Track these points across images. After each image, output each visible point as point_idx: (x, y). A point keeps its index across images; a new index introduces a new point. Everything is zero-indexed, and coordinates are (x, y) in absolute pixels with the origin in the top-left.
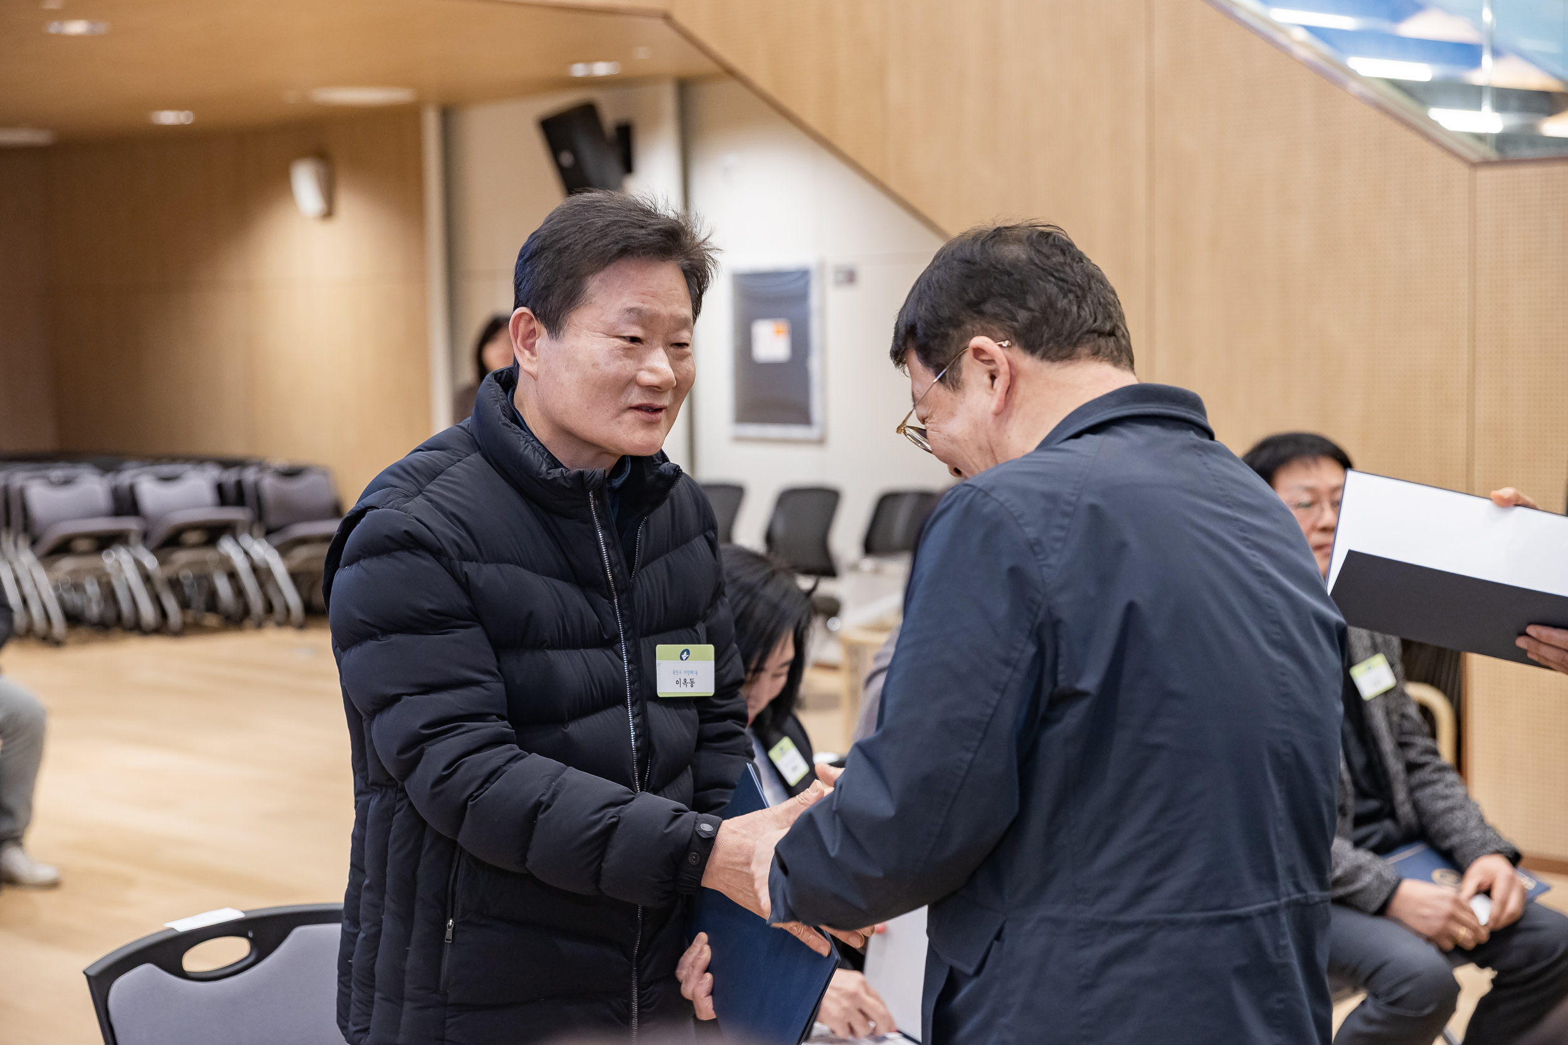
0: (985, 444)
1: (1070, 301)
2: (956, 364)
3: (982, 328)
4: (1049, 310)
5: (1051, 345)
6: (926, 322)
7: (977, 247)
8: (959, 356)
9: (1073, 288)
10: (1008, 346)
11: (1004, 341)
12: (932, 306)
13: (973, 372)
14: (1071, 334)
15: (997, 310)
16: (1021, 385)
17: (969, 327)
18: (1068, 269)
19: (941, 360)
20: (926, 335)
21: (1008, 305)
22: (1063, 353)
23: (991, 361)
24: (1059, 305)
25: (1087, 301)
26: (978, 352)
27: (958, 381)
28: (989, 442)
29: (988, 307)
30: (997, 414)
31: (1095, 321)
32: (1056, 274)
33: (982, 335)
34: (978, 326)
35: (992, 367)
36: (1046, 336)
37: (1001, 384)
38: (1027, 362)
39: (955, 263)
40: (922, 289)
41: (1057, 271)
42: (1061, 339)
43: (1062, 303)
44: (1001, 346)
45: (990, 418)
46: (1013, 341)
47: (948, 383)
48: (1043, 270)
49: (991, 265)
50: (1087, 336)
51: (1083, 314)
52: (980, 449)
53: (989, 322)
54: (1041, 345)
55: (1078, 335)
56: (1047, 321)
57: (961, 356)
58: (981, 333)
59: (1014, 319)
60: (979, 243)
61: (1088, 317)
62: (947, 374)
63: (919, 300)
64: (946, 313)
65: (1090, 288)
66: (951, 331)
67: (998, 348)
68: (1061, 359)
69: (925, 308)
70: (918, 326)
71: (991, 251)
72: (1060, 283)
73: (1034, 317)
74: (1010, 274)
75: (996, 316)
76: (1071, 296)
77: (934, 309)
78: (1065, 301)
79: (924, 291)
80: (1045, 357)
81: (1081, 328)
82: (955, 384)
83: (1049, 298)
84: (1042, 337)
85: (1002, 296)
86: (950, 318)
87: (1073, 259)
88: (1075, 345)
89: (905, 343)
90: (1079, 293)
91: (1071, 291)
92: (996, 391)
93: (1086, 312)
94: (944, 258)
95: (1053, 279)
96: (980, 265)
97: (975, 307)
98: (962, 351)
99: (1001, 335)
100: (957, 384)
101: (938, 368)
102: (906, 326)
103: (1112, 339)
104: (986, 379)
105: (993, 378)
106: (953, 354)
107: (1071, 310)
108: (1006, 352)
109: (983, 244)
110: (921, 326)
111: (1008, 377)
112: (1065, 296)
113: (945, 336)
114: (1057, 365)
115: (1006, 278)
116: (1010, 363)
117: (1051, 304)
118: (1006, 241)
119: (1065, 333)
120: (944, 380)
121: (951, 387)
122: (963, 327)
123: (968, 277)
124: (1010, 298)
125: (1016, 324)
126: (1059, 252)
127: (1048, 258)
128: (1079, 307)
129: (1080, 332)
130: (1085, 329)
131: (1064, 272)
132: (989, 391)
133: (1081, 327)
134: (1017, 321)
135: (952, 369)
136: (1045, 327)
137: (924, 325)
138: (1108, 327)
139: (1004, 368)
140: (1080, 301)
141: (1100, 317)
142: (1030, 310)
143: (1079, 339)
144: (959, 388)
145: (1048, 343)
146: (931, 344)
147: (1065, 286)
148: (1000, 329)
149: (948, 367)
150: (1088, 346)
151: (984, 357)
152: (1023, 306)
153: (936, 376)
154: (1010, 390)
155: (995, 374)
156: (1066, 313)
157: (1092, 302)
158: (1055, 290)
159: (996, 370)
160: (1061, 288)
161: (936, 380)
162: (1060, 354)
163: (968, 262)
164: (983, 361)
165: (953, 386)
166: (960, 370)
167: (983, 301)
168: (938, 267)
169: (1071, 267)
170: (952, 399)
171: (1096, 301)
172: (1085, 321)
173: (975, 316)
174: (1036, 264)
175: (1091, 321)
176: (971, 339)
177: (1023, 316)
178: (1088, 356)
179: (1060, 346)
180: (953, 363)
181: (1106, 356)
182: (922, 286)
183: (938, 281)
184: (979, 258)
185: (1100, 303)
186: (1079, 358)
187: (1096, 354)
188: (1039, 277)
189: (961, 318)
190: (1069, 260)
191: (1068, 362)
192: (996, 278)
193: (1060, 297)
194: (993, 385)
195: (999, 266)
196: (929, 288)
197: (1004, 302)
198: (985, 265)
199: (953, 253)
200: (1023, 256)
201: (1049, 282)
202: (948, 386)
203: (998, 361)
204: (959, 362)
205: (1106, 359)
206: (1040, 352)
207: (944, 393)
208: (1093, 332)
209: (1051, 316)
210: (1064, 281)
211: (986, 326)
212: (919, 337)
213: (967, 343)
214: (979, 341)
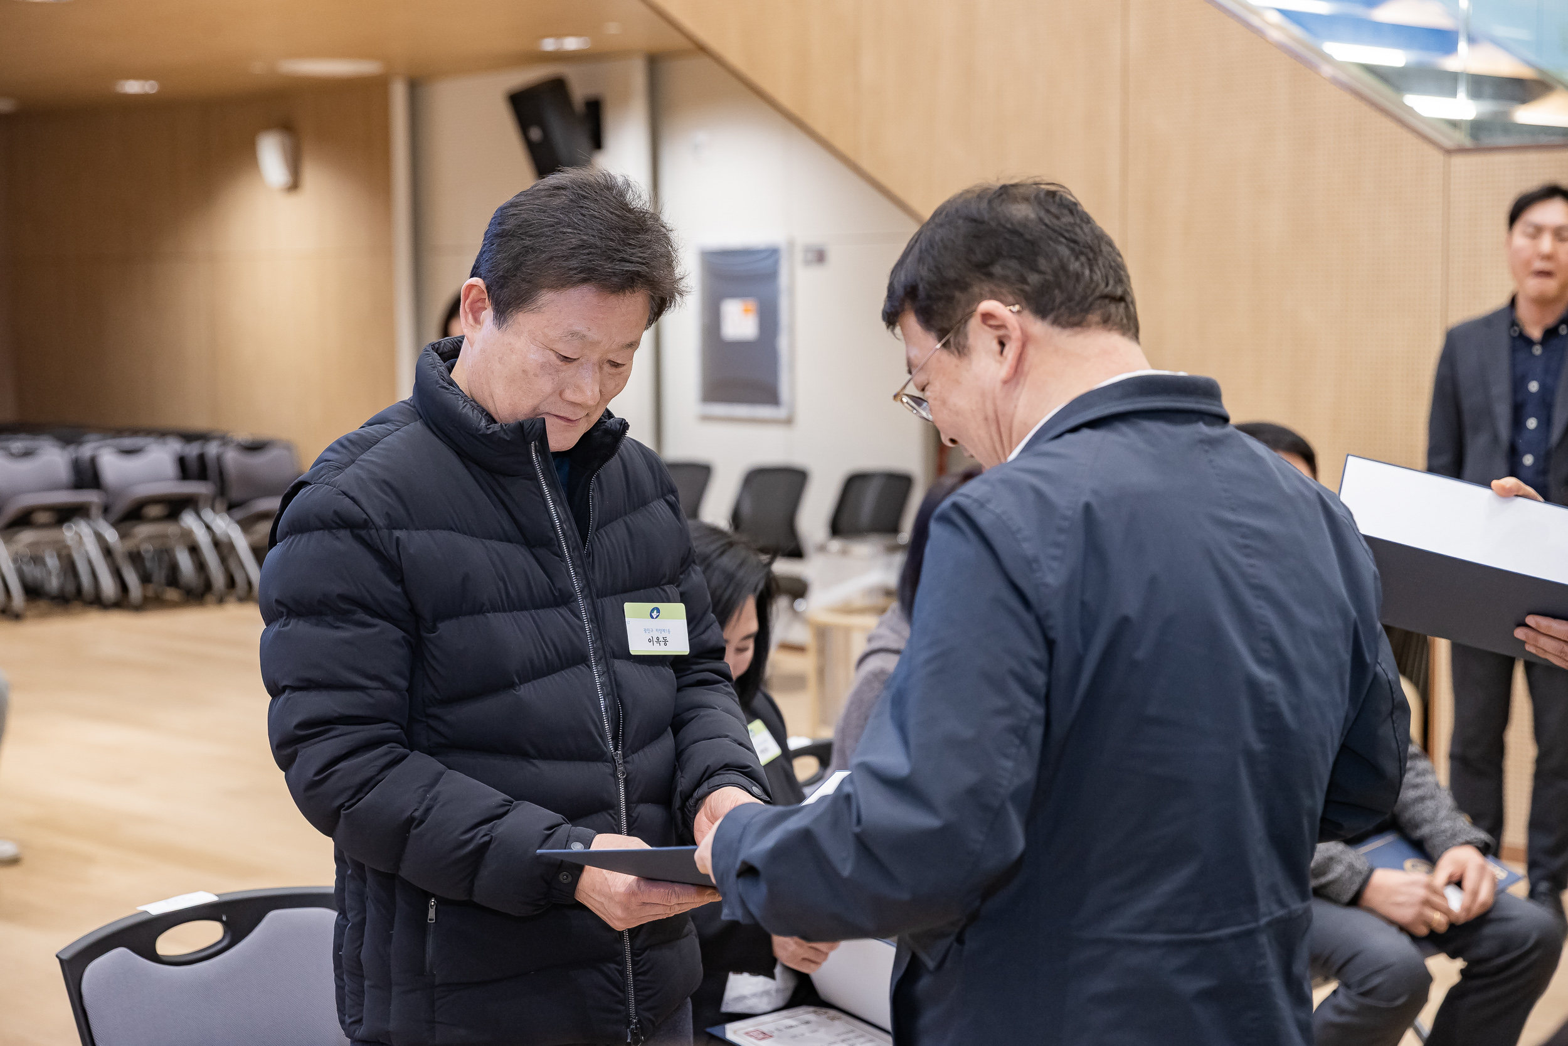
0: (991, 414)
1: (1082, 265)
2: (961, 329)
3: (992, 291)
4: (1061, 273)
5: (1063, 309)
6: (929, 283)
7: (984, 205)
8: (964, 319)
9: (1085, 250)
10: (1019, 312)
11: (1015, 305)
12: (937, 268)
13: (980, 338)
14: (1084, 298)
15: (1009, 272)
16: (1031, 351)
17: (976, 290)
18: (1078, 230)
19: (946, 325)
20: (929, 297)
21: (1018, 267)
22: (1076, 319)
23: (1001, 327)
24: (1071, 268)
25: (1098, 264)
26: (987, 317)
27: (964, 347)
28: (996, 412)
29: (997, 269)
30: (1006, 382)
31: (1107, 285)
32: (1067, 235)
33: (990, 299)
34: (987, 289)
35: (1001, 332)
36: (1058, 301)
37: (1011, 351)
38: (1038, 327)
39: (960, 222)
40: (924, 248)
41: (1068, 231)
42: (1074, 304)
43: (1074, 266)
44: (1011, 310)
45: (998, 385)
46: (1024, 304)
47: (953, 348)
48: (1055, 231)
49: (999, 224)
50: (1098, 302)
51: (1095, 278)
52: (986, 419)
53: (998, 285)
54: (1052, 310)
55: (1090, 299)
56: (1059, 286)
57: (966, 322)
58: (988, 295)
59: (1023, 280)
60: (986, 200)
61: (1100, 281)
62: (952, 340)
63: (920, 260)
64: (951, 274)
65: (1101, 251)
66: (957, 294)
67: (1009, 314)
68: (1073, 325)
69: (927, 268)
70: (921, 287)
71: (999, 209)
72: (1072, 245)
73: (1046, 281)
74: (1021, 235)
75: (1005, 279)
76: (1083, 259)
77: (938, 270)
78: (1077, 264)
79: (927, 250)
80: (1056, 322)
81: (1093, 293)
82: (960, 349)
83: (1061, 261)
84: (1054, 301)
85: (1011, 257)
86: (956, 280)
87: (1082, 220)
88: (1087, 310)
89: (902, 305)
90: (1091, 255)
91: (1082, 253)
92: (1006, 358)
93: (1098, 276)
94: (947, 215)
95: (1063, 240)
96: (989, 224)
97: (984, 269)
98: (970, 315)
99: (1010, 299)
101: (942, 333)
102: (905, 288)
103: (1123, 305)
104: (996, 346)
105: (1002, 344)
106: (959, 317)
107: (1083, 274)
108: (1018, 316)
109: (990, 202)
110: (924, 288)
111: (1019, 344)
112: (1077, 258)
113: (950, 299)
114: (1068, 332)
115: (1016, 239)
116: (1022, 330)
117: (1064, 267)
118: (1015, 200)
119: (1077, 298)
120: (947, 346)
121: (956, 353)
122: (971, 290)
123: (975, 236)
124: (1020, 259)
125: (1027, 288)
126: (1066, 212)
127: (1058, 218)
128: (1091, 270)
129: (1093, 296)
130: (1097, 293)
131: (1076, 234)
132: (998, 357)
133: (1094, 290)
134: (1028, 284)
135: (957, 332)
136: (1056, 292)
137: (927, 286)
138: (1119, 292)
139: (1016, 334)
140: (1091, 264)
141: (1111, 282)
142: (1041, 272)
143: (1091, 305)
144: (965, 355)
145: (1059, 308)
146: (935, 307)
147: (1077, 248)
148: (1009, 293)
149: (953, 331)
150: (1099, 312)
151: (992, 322)
152: (1035, 269)
153: (940, 341)
154: (1020, 358)
155: (1005, 342)
156: (1078, 277)
157: (1104, 266)
158: (1066, 251)
159: (1009, 337)
160: (1072, 250)
161: (939, 346)
162: (1072, 319)
163: (975, 220)
164: (991, 326)
165: (959, 352)
166: (966, 336)
167: (992, 263)
168: (941, 225)
169: (1081, 228)
170: (957, 366)
171: (1106, 265)
172: (1098, 285)
173: (983, 277)
174: (1046, 225)
175: (1103, 285)
176: (979, 303)
177: (1034, 278)
178: (1097, 324)
179: (1072, 312)
180: (959, 328)
181: (1115, 324)
182: (924, 245)
183: (942, 240)
184: (986, 217)
185: (1111, 267)
186: (1089, 326)
187: (1106, 322)
188: (1051, 239)
189: (968, 280)
190: (1078, 221)
191: (1078, 329)
192: (1005, 239)
193: (1072, 259)
194: (1002, 352)
195: (1009, 226)
196: (932, 246)
197: (1014, 264)
198: (993, 224)
199: (957, 211)
200: (1032, 216)
201: (1060, 243)
202: (953, 353)
203: (1009, 326)
204: (965, 327)
205: (1115, 327)
206: (1051, 317)
207: (948, 360)
208: (1104, 297)
209: (1063, 279)
210: (1075, 242)
211: (996, 289)
212: (920, 298)
213: (974, 307)
214: (988, 305)
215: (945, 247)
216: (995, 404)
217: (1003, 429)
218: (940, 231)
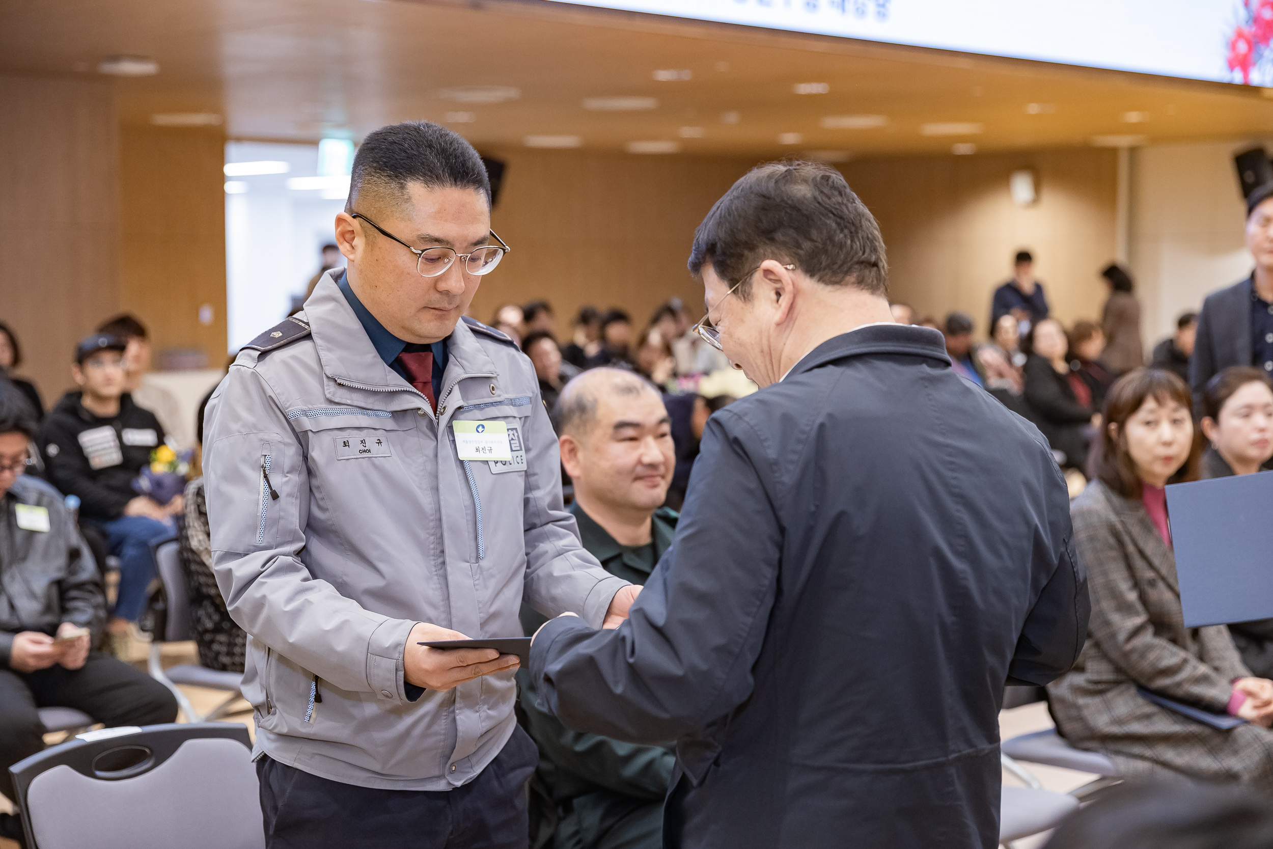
1: (845, 236)
2: (748, 280)
3: (773, 253)
4: (828, 242)
5: (826, 271)
6: (725, 243)
7: (772, 184)
8: (751, 273)
9: (848, 225)
10: (793, 270)
11: (790, 264)
13: (761, 289)
14: (845, 262)
15: (786, 238)
16: (800, 302)
17: (761, 251)
18: (844, 208)
19: (736, 276)
20: (724, 253)
21: (795, 235)
22: (838, 279)
23: (778, 281)
24: (837, 239)
25: (858, 237)
26: (768, 272)
28: (770, 347)
29: (779, 236)
30: (778, 325)
31: (863, 253)
32: (835, 213)
33: (771, 259)
34: (769, 250)
35: (778, 285)
36: (824, 264)
37: (785, 300)
38: (807, 283)
39: (753, 196)
40: (723, 215)
41: (836, 209)
42: (836, 266)
43: (839, 236)
44: (786, 269)
45: (773, 326)
46: (797, 265)
47: (740, 295)
48: (826, 208)
49: (783, 200)
50: (856, 266)
51: (855, 247)
52: (762, 351)
53: (778, 248)
54: (819, 270)
55: (849, 264)
56: (826, 252)
57: (752, 275)
58: (770, 256)
59: (798, 246)
60: (773, 181)
61: (859, 249)
62: (740, 288)
63: (719, 224)
64: (743, 237)
65: (861, 226)
66: (746, 252)
67: (784, 270)
68: (834, 283)
69: (725, 231)
70: (719, 245)
71: (783, 189)
72: (838, 220)
73: (817, 247)
74: (798, 210)
75: (784, 244)
76: (846, 231)
77: (732, 232)
78: (842, 236)
79: (725, 216)
80: (821, 280)
81: (851, 260)
82: (746, 296)
83: (829, 232)
84: (821, 263)
85: (790, 227)
86: (746, 243)
87: (848, 200)
88: (848, 272)
89: (704, 258)
90: (853, 229)
91: (846, 227)
92: (780, 306)
93: (857, 246)
94: (742, 190)
95: (831, 215)
96: (774, 199)
97: (768, 235)
98: (755, 270)
99: (787, 259)
100: (748, 296)
101: (733, 282)
102: (707, 244)
103: (875, 269)
104: (774, 297)
105: (779, 294)
106: (747, 271)
107: (846, 243)
108: (791, 274)
109: (776, 182)
110: (721, 246)
111: (792, 296)
112: (842, 231)
113: (741, 256)
114: (830, 288)
115: (794, 213)
116: (793, 284)
117: (831, 238)
118: (796, 182)
119: (839, 262)
120: (736, 292)
121: (742, 298)
122: (757, 251)
123: (764, 209)
124: (797, 230)
125: (801, 252)
126: (836, 193)
127: (829, 198)
128: (852, 241)
129: (852, 262)
130: (855, 259)
131: (842, 212)
132: (775, 305)
133: (853, 257)
134: (802, 249)
135: (743, 284)
136: (823, 257)
137: (724, 246)
138: (873, 258)
139: (789, 288)
140: (853, 235)
141: (867, 251)
142: (812, 240)
143: (850, 268)
144: (749, 300)
145: (825, 269)
146: (728, 262)
147: (842, 223)
148: (786, 255)
149: (741, 282)
150: (855, 275)
151: (772, 277)
152: (808, 237)
153: (731, 288)
154: (791, 307)
155: (781, 293)
156: (841, 246)
157: (862, 238)
158: (834, 225)
159: (783, 289)
160: (838, 224)
161: (730, 292)
162: (833, 279)
163: (764, 196)
164: (770, 280)
165: (745, 298)
166: (751, 286)
167: (775, 230)
168: (738, 198)
169: (847, 208)
170: (742, 308)
171: (865, 236)
172: (856, 253)
173: (767, 242)
174: (819, 203)
175: (861, 253)
176: (763, 261)
177: (807, 245)
178: (853, 283)
179: (834, 273)
180: (746, 280)
181: (868, 285)
182: (723, 213)
183: (737, 209)
184: (773, 194)
185: (868, 238)
186: (846, 285)
187: (861, 283)
188: (823, 215)
189: (755, 242)
190: (845, 201)
191: (838, 287)
192: (786, 212)
193: (838, 232)
194: (778, 301)
195: (790, 202)
196: (730, 214)
197: (791, 232)
198: (778, 200)
199: (751, 187)
200: (809, 195)
201: (830, 218)
202: (740, 298)
203: (783, 281)
204: (750, 279)
205: (866, 288)
206: (817, 277)
207: (736, 303)
208: (861, 263)
209: (830, 248)
210: (841, 218)
211: (776, 251)
212: (718, 253)
213: (759, 264)
214: (769, 264)
215: (740, 216)
216: (769, 341)
217: (774, 360)
218: (736, 201)
